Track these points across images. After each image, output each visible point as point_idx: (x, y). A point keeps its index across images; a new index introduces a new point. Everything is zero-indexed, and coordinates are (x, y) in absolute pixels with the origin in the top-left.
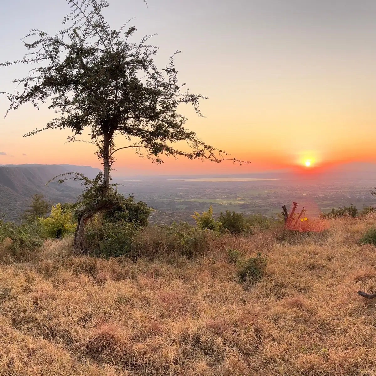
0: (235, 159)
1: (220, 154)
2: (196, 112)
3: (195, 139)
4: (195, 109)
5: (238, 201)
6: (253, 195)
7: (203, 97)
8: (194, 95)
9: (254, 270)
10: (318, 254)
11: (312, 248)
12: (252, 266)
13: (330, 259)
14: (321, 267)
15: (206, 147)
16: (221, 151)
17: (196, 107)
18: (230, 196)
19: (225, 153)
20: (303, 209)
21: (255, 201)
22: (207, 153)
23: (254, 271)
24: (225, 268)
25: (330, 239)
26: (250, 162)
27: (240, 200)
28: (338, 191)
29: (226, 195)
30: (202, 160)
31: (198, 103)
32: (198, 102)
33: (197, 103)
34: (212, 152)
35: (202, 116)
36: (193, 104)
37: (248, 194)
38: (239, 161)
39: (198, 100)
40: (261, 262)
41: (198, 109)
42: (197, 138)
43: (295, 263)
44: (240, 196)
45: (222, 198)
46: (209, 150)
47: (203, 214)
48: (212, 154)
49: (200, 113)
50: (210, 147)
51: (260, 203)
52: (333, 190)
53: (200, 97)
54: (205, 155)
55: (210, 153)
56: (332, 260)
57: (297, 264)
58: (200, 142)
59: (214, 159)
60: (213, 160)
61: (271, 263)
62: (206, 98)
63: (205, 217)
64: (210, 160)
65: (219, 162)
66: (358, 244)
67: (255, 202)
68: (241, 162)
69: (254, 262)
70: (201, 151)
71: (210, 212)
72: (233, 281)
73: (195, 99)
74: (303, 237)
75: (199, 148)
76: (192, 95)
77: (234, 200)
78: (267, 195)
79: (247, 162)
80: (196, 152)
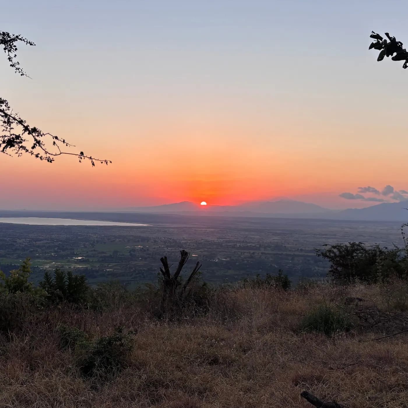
0: (82, 153)
1: (54, 143)
2: (11, 65)
3: (6, 112)
4: (9, 59)
5: (76, 263)
6: (103, 253)
7: (26, 40)
8: (8, 34)
9: (108, 356)
10: (223, 340)
11: (211, 330)
12: (105, 351)
13: (245, 351)
14: (229, 362)
15: (26, 129)
16: (56, 138)
17: (12, 55)
18: (62, 253)
19: (64, 142)
20: (197, 265)
21: (106, 264)
22: (29, 140)
23: (108, 359)
24: (53, 356)
25: (244, 321)
26: (111, 162)
27: (81, 262)
28: (253, 253)
29: (55, 252)
30: (18, 154)
31: (16, 49)
32: (15, 46)
33: (14, 48)
34: (38, 138)
35: (21, 73)
36: (5, 49)
37: (94, 250)
38: (90, 158)
39: (15, 43)
40: (122, 345)
41: (14, 60)
42: (10, 110)
43: (182, 351)
44: (80, 253)
45: (46, 258)
46: (34, 134)
47: (11, 273)
48: (38, 142)
49: (17, 66)
50: (34, 130)
51: (115, 269)
52: (245, 251)
53: (20, 39)
54: (24, 144)
55: (36, 140)
56: (250, 352)
57: (185, 353)
58: (17, 118)
59: (42, 154)
60: (39, 156)
61: (140, 348)
62: (31, 44)
63: (14, 279)
64: (34, 156)
65: (51, 162)
66: (296, 331)
67: (108, 267)
68: (94, 160)
69: (110, 343)
70: (18, 137)
71: (26, 270)
72: (70, 374)
73: (9, 41)
74: (196, 315)
75: (12, 132)
76: (3, 33)
77: (69, 261)
78: (129, 254)
79: (105, 161)
80: (6, 138)
